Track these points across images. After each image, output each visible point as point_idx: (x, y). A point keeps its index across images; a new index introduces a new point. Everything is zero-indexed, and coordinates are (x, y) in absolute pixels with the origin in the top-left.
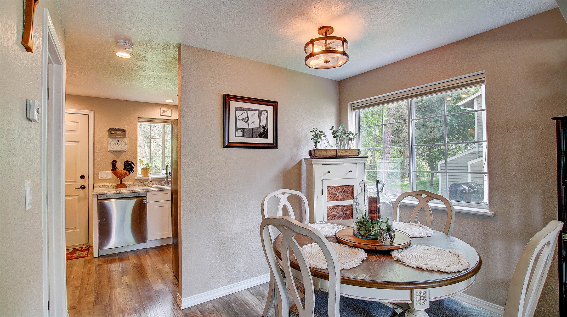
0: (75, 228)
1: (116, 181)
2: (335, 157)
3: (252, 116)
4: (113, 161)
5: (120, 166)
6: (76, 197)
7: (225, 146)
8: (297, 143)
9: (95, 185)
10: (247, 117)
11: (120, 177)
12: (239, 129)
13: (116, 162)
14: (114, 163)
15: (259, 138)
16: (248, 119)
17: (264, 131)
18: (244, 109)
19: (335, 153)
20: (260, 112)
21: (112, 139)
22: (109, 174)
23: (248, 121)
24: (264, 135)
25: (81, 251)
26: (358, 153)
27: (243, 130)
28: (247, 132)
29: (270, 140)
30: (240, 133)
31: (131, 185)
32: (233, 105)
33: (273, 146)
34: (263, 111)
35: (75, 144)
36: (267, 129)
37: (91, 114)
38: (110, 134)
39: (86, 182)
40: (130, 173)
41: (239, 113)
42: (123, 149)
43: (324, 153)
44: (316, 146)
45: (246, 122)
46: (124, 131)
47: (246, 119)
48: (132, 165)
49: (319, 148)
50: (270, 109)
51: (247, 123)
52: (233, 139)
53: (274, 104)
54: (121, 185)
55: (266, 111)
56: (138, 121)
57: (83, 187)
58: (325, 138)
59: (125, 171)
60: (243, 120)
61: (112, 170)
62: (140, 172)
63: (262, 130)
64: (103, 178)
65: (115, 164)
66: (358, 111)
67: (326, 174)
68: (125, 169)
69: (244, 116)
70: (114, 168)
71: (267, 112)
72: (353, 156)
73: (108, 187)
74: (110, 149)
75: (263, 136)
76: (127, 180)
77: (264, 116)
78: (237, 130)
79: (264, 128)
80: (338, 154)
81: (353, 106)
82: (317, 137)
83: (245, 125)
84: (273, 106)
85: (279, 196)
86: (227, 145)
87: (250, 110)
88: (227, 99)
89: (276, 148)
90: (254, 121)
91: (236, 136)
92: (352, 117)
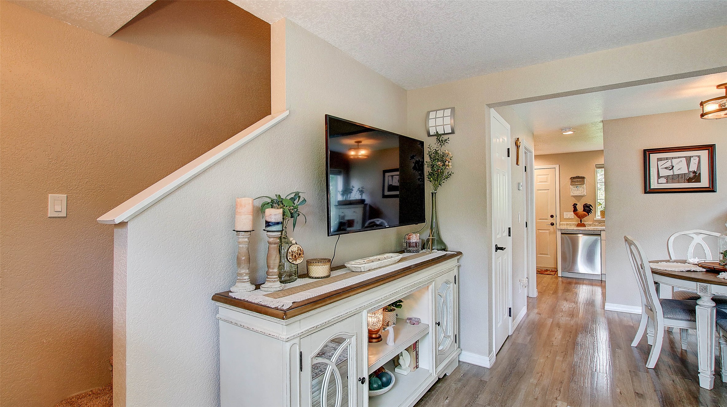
0: (547, 254)
1: (577, 221)
3: (677, 164)
4: (574, 204)
5: (580, 208)
6: (547, 231)
7: (645, 193)
9: (561, 223)
10: (671, 165)
11: (581, 217)
12: (661, 177)
13: (577, 205)
14: (575, 206)
15: (688, 183)
16: (673, 167)
17: (695, 176)
18: (667, 159)
20: (688, 159)
21: (573, 186)
22: (571, 215)
23: (672, 168)
25: (550, 271)
27: (667, 177)
28: (672, 179)
29: (704, 184)
30: (663, 180)
31: (590, 225)
32: (654, 157)
33: (709, 190)
34: (693, 157)
35: (546, 191)
36: (700, 174)
37: (557, 167)
38: (572, 182)
39: (554, 220)
40: (589, 214)
41: (660, 163)
42: (582, 194)
45: (670, 170)
46: (584, 178)
47: (670, 167)
48: (591, 207)
50: (704, 154)
51: (672, 170)
52: (655, 185)
53: (710, 148)
54: (581, 225)
55: (696, 156)
56: (597, 168)
57: (552, 224)
59: (584, 213)
60: (666, 168)
61: (574, 211)
62: (598, 213)
63: (692, 175)
64: (567, 218)
65: (576, 206)
68: (584, 211)
69: (668, 164)
70: (575, 210)
71: (699, 157)
73: (570, 225)
74: (572, 194)
75: (693, 180)
76: (587, 220)
77: (694, 161)
78: (659, 177)
79: (694, 172)
83: (670, 173)
84: (708, 150)
85: (691, 235)
86: (648, 190)
87: (675, 158)
88: (647, 153)
89: (713, 191)
90: (681, 168)
91: (658, 183)
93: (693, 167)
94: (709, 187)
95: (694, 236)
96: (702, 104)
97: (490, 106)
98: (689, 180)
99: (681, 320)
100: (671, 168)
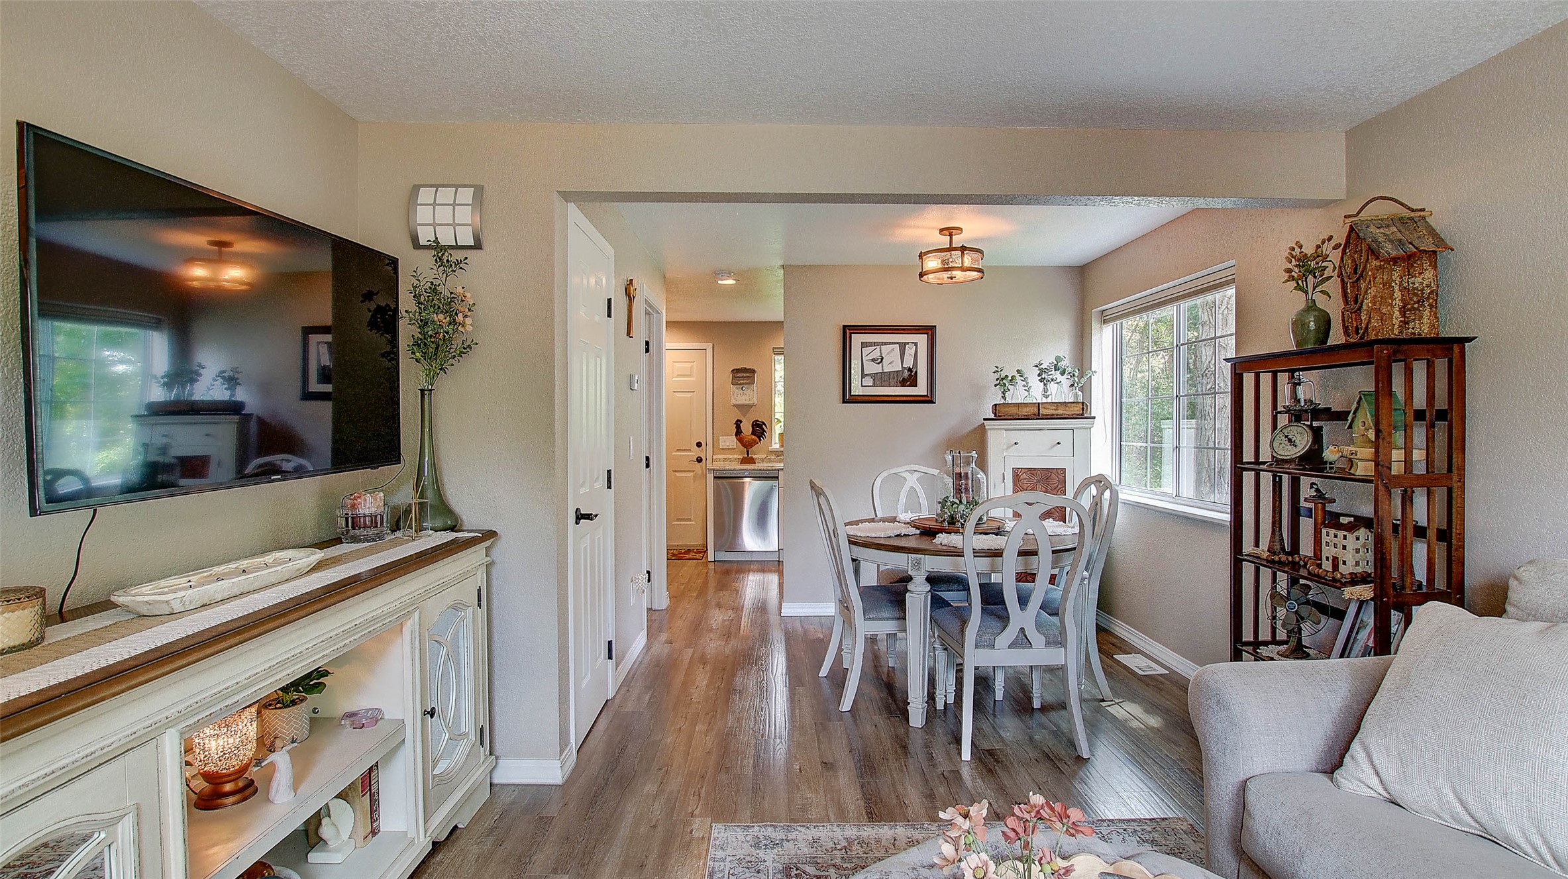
0: (690, 520)
1: (741, 453)
2: (1038, 416)
3: (888, 354)
4: (738, 421)
5: (747, 429)
6: (690, 474)
7: (844, 402)
8: (978, 392)
9: (715, 457)
10: (879, 355)
11: (747, 445)
12: (867, 375)
13: (741, 422)
14: (738, 423)
15: (901, 386)
16: (882, 359)
17: (910, 375)
18: (875, 344)
19: (1036, 410)
20: (903, 346)
21: (737, 386)
22: (731, 441)
23: (881, 362)
24: (911, 380)
25: (695, 553)
26: (1083, 409)
27: (874, 376)
28: (881, 379)
29: (921, 389)
30: (868, 381)
31: (763, 460)
32: (857, 339)
33: (928, 400)
34: (908, 343)
35: (689, 395)
36: (916, 372)
37: (709, 347)
38: (734, 378)
39: (702, 451)
40: (760, 440)
41: (866, 350)
42: (751, 402)
43: (1013, 410)
44: (1004, 398)
45: (879, 363)
46: (753, 371)
47: (878, 359)
48: (764, 426)
49: (1009, 400)
50: (922, 339)
51: (881, 364)
52: (857, 389)
53: (930, 331)
54: (748, 460)
55: (913, 343)
56: (775, 354)
57: (699, 460)
58: (1025, 383)
59: (753, 437)
60: (873, 360)
61: (736, 435)
62: (776, 439)
63: (906, 374)
64: (724, 447)
65: (739, 425)
66: (1118, 322)
67: (1012, 446)
68: (753, 433)
69: (876, 354)
70: (739, 432)
71: (916, 344)
72: (1072, 415)
73: (730, 460)
74: (734, 402)
75: (908, 383)
76: (758, 452)
77: (910, 351)
78: (863, 376)
79: (910, 370)
80: (1041, 412)
81: (1104, 315)
82: (1003, 383)
83: (877, 369)
84: (927, 334)
85: (903, 475)
86: (848, 398)
87: (886, 344)
88: (848, 331)
89: (932, 402)
90: (893, 363)
91: (862, 386)
92: (1103, 340)
93: (908, 363)
94: (927, 396)
95: (907, 475)
96: (921, 256)
97: (567, 196)
98: (903, 383)
99: (888, 619)
100: (880, 360)
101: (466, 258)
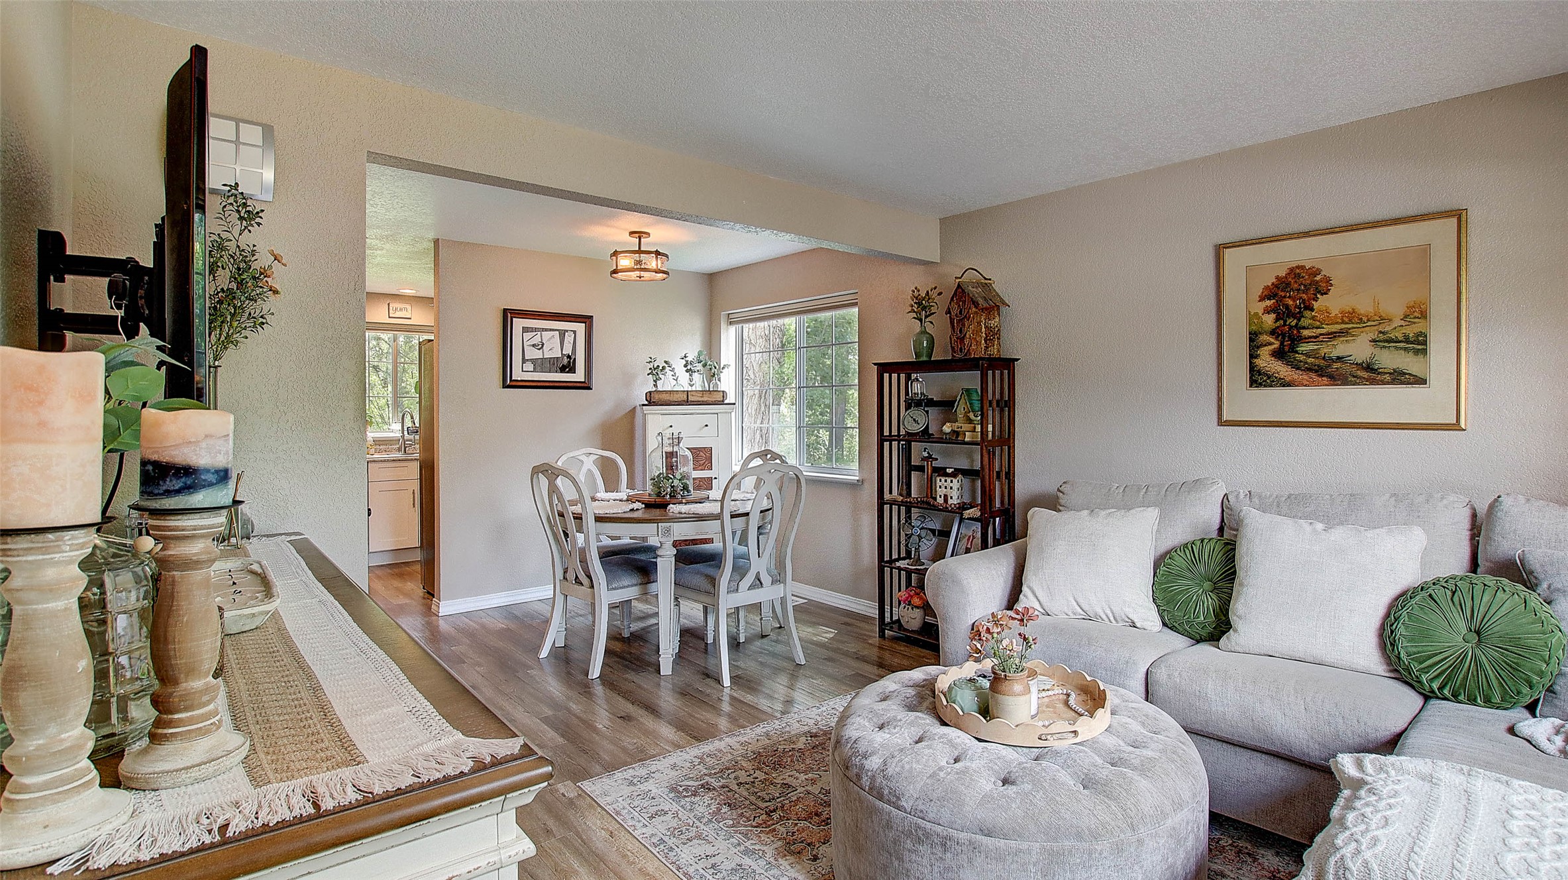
2: (687, 402)
3: (549, 340)
7: (505, 386)
8: (628, 380)
10: (540, 341)
12: (528, 360)
15: (561, 372)
16: (543, 345)
17: (569, 362)
18: (536, 330)
19: (685, 397)
20: (562, 334)
23: (542, 348)
24: (569, 367)
26: (723, 397)
27: (533, 361)
28: (539, 364)
29: (579, 376)
30: (529, 366)
32: (519, 324)
33: (585, 386)
34: (567, 331)
36: (575, 359)
41: (527, 336)
43: (665, 397)
44: (655, 386)
45: (539, 349)
47: (539, 345)
49: (660, 389)
50: (580, 328)
51: (541, 350)
52: (518, 375)
53: (587, 320)
55: (572, 331)
58: (673, 373)
60: (534, 346)
63: (566, 361)
66: (740, 325)
67: (668, 428)
69: (537, 340)
71: (575, 332)
72: (715, 401)
75: (567, 370)
77: (569, 338)
78: (524, 361)
79: (569, 357)
80: (690, 399)
81: (730, 317)
82: (656, 372)
83: (538, 354)
84: (585, 323)
85: (580, 458)
86: (510, 384)
87: (546, 330)
88: (508, 315)
89: (589, 388)
90: (553, 350)
91: (522, 371)
92: (728, 337)
93: (568, 350)
94: (584, 382)
95: (583, 458)
96: (615, 253)
98: (563, 369)
100: (541, 346)
101: (262, 211)
